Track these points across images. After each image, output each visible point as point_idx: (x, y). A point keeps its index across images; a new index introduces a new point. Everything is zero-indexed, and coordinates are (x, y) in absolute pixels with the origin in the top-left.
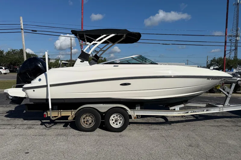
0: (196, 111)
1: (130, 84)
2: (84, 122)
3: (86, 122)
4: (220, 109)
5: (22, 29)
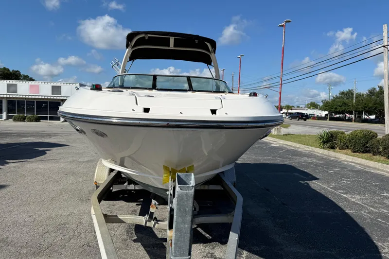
5: (384, 46)
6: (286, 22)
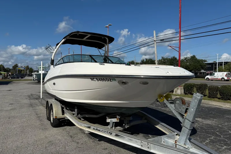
0: (100, 129)
4: (142, 144)
5: (155, 41)
6: (109, 25)
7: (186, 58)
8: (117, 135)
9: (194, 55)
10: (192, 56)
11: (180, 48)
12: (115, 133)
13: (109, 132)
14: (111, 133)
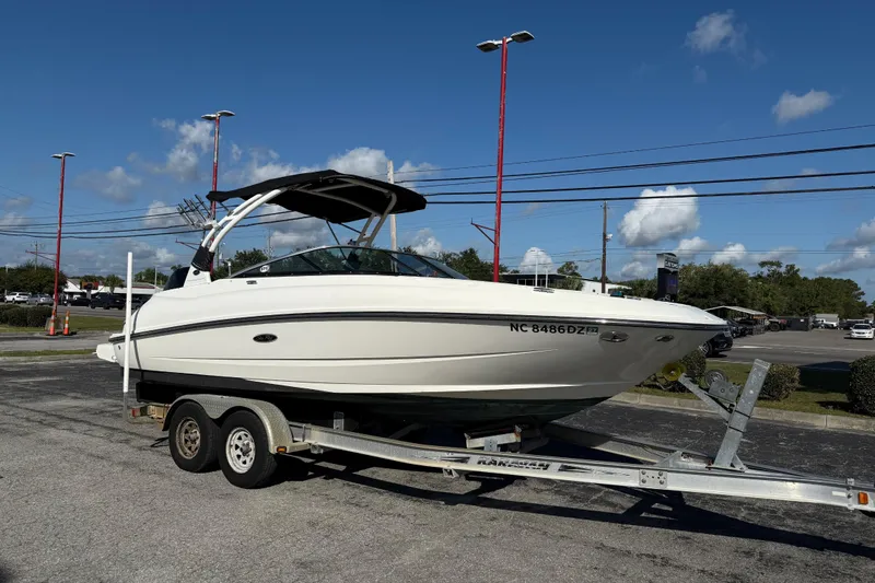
0: (504, 460)
1: (273, 338)
2: (186, 441)
3: (189, 443)
4: (643, 477)
7: (449, 256)
8: (565, 469)
9: (471, 250)
10: (466, 252)
11: (497, 232)
12: (560, 464)
13: (538, 463)
14: (548, 466)
